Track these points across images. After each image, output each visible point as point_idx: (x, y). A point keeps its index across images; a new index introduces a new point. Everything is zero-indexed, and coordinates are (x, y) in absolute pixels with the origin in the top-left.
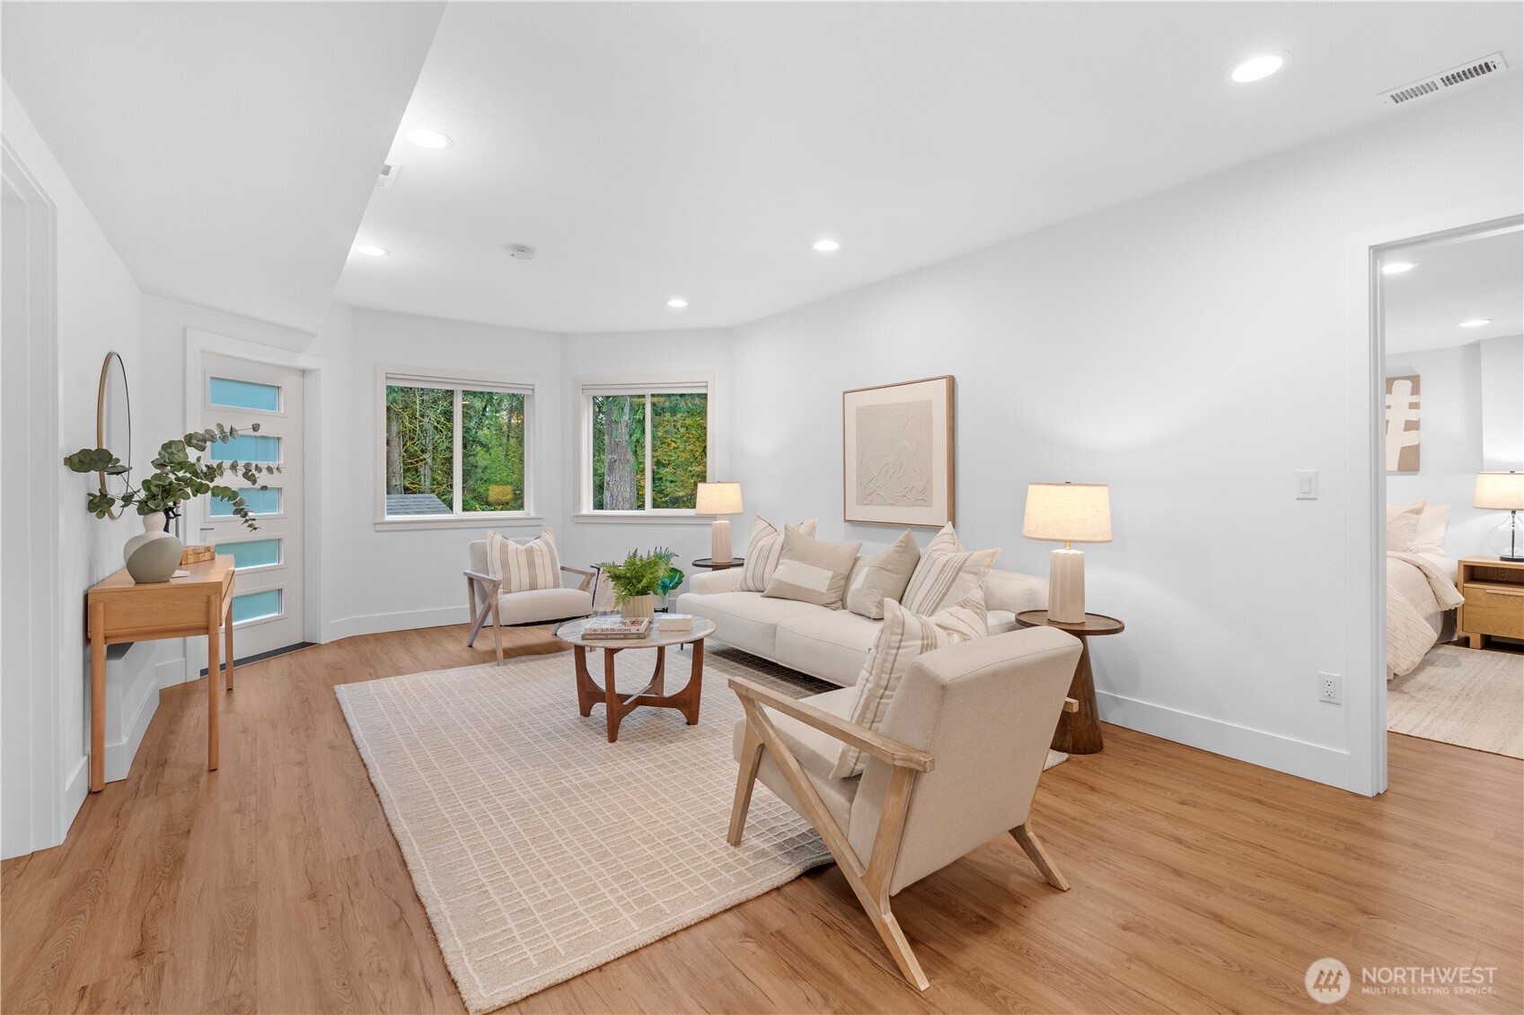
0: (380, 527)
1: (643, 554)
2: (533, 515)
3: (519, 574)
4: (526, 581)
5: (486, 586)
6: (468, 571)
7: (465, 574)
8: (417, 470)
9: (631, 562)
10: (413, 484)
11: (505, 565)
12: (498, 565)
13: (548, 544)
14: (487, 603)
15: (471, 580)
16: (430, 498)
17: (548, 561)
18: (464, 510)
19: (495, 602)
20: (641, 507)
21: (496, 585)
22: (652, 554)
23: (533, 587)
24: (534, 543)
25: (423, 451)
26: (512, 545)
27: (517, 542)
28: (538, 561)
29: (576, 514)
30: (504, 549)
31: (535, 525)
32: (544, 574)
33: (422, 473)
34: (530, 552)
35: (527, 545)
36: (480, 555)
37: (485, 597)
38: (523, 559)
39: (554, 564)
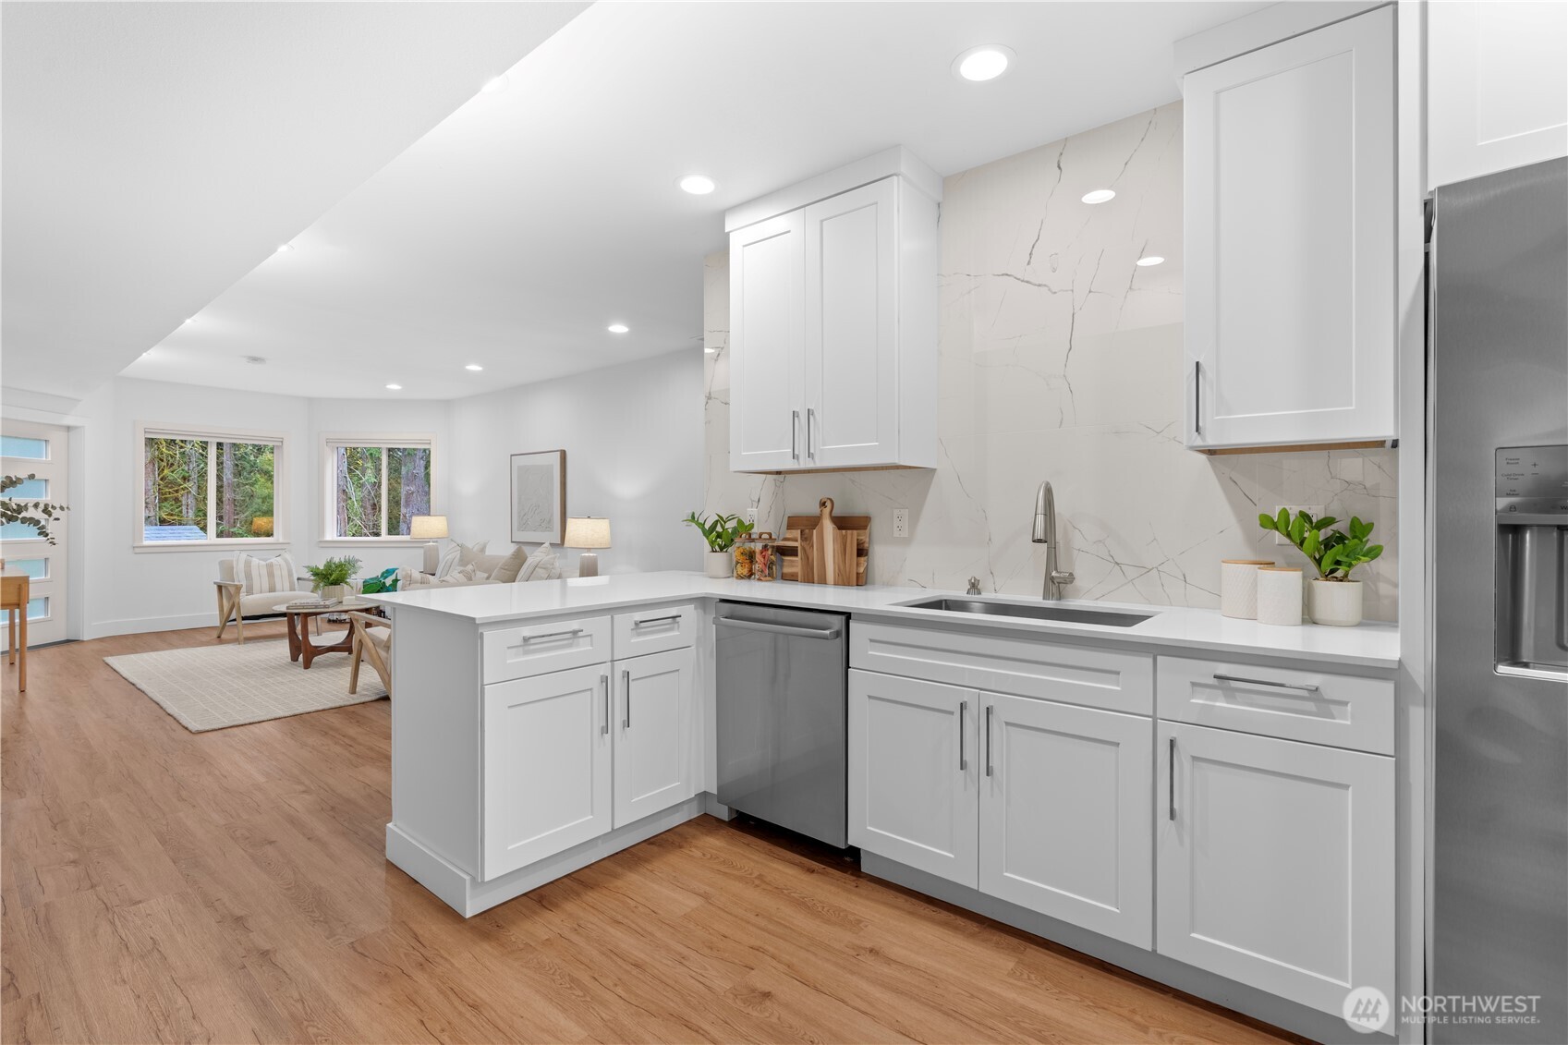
0: (138, 549)
1: (336, 560)
2: (281, 540)
3: (260, 580)
4: (266, 586)
5: (232, 590)
6: (218, 581)
7: (215, 583)
8: (177, 500)
9: (328, 565)
10: (172, 515)
11: (249, 576)
12: (242, 576)
13: (286, 561)
14: (231, 603)
15: (220, 588)
16: (191, 529)
17: (285, 573)
18: (218, 536)
19: (237, 601)
20: (377, 534)
21: (238, 588)
22: (343, 560)
23: (272, 590)
24: (274, 560)
25: (184, 479)
26: (255, 561)
27: (260, 559)
28: (277, 573)
29: (321, 539)
30: (248, 564)
31: (280, 549)
32: (282, 581)
33: (183, 503)
34: (270, 566)
35: (268, 562)
36: (228, 568)
37: (230, 597)
38: (264, 572)
39: (290, 575)
